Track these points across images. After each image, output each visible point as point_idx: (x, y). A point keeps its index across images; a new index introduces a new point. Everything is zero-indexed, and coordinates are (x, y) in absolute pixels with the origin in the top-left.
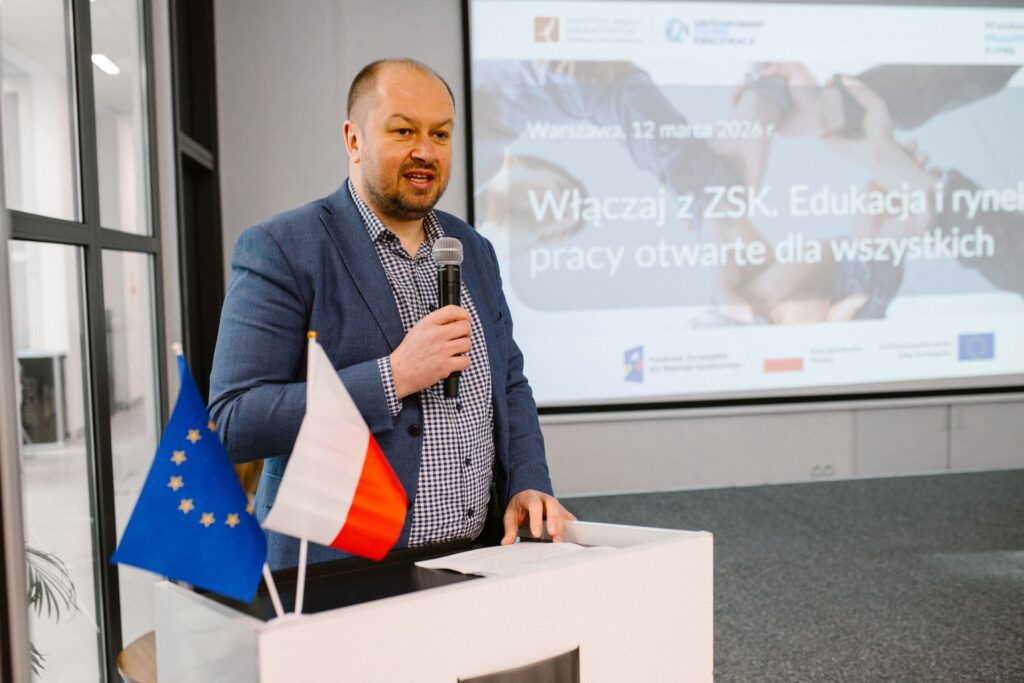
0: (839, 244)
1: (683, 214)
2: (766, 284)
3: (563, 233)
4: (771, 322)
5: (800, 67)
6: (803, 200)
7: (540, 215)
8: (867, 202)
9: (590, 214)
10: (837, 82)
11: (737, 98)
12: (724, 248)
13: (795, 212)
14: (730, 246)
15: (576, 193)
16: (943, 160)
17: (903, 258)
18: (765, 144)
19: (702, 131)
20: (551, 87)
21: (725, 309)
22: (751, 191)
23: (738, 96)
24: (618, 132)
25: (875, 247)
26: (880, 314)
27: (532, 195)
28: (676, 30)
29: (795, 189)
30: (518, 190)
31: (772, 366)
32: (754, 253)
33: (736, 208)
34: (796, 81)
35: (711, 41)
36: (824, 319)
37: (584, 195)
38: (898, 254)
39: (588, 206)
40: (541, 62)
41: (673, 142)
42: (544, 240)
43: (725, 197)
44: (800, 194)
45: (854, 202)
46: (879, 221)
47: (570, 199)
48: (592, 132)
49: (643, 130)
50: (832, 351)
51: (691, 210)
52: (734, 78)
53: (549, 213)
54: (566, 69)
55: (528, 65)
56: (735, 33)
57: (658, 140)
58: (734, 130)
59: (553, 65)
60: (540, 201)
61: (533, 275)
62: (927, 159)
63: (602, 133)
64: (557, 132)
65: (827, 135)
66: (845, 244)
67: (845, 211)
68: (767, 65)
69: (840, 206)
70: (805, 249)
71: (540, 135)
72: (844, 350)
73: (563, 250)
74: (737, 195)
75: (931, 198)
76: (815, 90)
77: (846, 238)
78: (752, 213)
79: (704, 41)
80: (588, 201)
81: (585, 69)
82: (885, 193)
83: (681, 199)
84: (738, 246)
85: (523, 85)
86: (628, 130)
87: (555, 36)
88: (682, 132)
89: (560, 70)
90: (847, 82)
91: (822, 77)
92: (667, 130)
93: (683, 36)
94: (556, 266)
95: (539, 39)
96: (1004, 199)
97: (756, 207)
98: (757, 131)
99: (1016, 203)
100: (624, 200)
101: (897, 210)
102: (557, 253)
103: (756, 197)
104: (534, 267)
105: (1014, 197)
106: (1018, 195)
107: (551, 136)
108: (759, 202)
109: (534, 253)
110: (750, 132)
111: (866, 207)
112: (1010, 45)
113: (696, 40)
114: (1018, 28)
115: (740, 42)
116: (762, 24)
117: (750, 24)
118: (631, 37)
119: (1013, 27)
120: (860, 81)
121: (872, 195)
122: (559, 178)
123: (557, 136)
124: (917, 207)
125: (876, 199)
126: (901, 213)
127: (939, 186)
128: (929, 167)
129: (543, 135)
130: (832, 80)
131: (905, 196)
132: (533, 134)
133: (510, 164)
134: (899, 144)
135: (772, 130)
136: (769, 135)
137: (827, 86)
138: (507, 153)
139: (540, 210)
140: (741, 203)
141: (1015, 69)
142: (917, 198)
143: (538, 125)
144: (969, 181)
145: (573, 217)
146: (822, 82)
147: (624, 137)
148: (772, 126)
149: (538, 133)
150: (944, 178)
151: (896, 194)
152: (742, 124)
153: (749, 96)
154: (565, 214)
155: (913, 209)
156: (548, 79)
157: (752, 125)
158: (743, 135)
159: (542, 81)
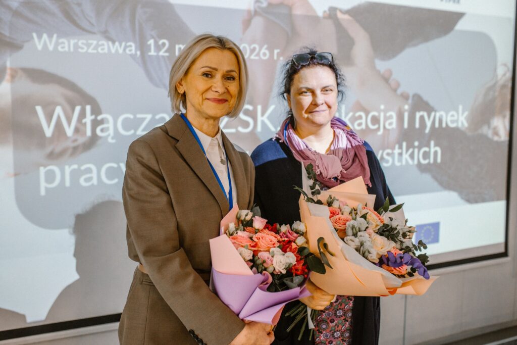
3: (75, 149)
7: (49, 132)
9: (102, 130)
10: (332, 13)
15: (88, 108)
16: (409, 87)
18: (271, 68)
22: (259, 108)
23: (248, 20)
24: (133, 48)
27: (39, 109)
33: (246, 125)
34: (298, 11)
37: (96, 111)
39: (102, 122)
42: (53, 156)
47: (83, 114)
48: (106, 47)
49: (158, 48)
53: (59, 127)
61: (43, 192)
62: (398, 85)
63: (116, 48)
64: (67, 45)
73: (75, 166)
75: (401, 118)
78: (259, 129)
80: (99, 118)
82: (367, 113)
86: (143, 47)
90: (339, 15)
91: (320, 10)
94: (68, 184)
96: (449, 119)
97: (263, 122)
98: (265, 54)
99: (457, 121)
100: (139, 116)
101: (376, 127)
102: (68, 170)
103: (263, 114)
104: (43, 185)
105: (455, 118)
106: (458, 114)
107: (60, 49)
108: (265, 118)
109: (42, 170)
110: (258, 55)
111: (353, 125)
120: (350, 15)
121: (358, 114)
122: (69, 93)
123: (66, 49)
124: (390, 124)
125: (360, 117)
126: (378, 129)
127: (406, 107)
128: (399, 91)
129: (51, 48)
130: (328, 12)
131: (382, 115)
132: (40, 47)
133: (13, 77)
134: (378, 72)
135: (278, 54)
136: (275, 57)
137: (324, 18)
138: (8, 64)
139: (49, 126)
140: (250, 120)
141: (460, 15)
142: (391, 117)
143: (45, 36)
144: (427, 104)
145: (85, 133)
146: (320, 13)
147: (138, 53)
148: (278, 51)
149: (45, 45)
150: (410, 101)
151: (375, 113)
152: (252, 46)
153: (258, 22)
154: (77, 130)
155: (387, 127)
157: (260, 48)
158: (253, 58)
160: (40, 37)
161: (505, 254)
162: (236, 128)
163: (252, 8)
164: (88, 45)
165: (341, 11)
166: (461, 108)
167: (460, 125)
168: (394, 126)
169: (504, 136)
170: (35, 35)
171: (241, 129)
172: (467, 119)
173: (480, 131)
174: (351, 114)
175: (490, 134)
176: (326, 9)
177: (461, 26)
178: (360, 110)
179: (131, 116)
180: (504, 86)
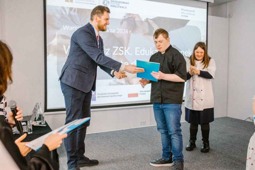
4: (130, 84)
5: (138, 15)
6: (138, 51)
10: (147, 20)
11: (122, 23)
13: (136, 54)
18: (129, 35)
20: (70, 15)
21: (118, 80)
22: (125, 48)
28: (106, 3)
29: (136, 48)
31: (130, 95)
33: (121, 53)
34: (137, 19)
35: (115, 6)
40: (68, 8)
41: (105, 33)
44: (137, 50)
45: (151, 52)
50: (145, 91)
52: (121, 17)
54: (75, 11)
55: (63, 8)
56: (121, 5)
59: (71, 9)
65: (144, 34)
68: (130, 14)
69: (147, 53)
72: (148, 91)
74: (121, 49)
76: (142, 22)
78: (125, 54)
79: (113, 6)
85: (62, 14)
89: (73, 10)
90: (149, 21)
91: (143, 19)
93: (108, 4)
95: (67, 1)
96: (185, 53)
99: (188, 54)
103: (126, 50)
105: (188, 53)
106: (188, 52)
107: (70, 29)
110: (125, 32)
112: (187, 15)
113: (111, 6)
114: (188, 11)
115: (123, 7)
116: (129, 3)
117: (125, 3)
118: (93, 3)
119: (187, 10)
120: (152, 21)
123: (72, 30)
129: (68, 29)
130: (146, 20)
132: (65, 29)
133: (58, 37)
135: (131, 32)
136: (130, 33)
137: (145, 21)
138: (57, 34)
139: (66, 51)
140: (123, 51)
141: (188, 21)
143: (66, 26)
148: (131, 31)
149: (66, 29)
152: (123, 30)
153: (125, 23)
156: (69, 13)
157: (126, 30)
158: (123, 33)
159: (68, 13)
160: (65, 26)
162: (118, 54)
163: (123, 18)
165: (150, 19)
166: (189, 50)
170: (64, 26)
171: (120, 54)
172: (191, 53)
174: (153, 51)
176: (145, 19)
177: (188, 24)
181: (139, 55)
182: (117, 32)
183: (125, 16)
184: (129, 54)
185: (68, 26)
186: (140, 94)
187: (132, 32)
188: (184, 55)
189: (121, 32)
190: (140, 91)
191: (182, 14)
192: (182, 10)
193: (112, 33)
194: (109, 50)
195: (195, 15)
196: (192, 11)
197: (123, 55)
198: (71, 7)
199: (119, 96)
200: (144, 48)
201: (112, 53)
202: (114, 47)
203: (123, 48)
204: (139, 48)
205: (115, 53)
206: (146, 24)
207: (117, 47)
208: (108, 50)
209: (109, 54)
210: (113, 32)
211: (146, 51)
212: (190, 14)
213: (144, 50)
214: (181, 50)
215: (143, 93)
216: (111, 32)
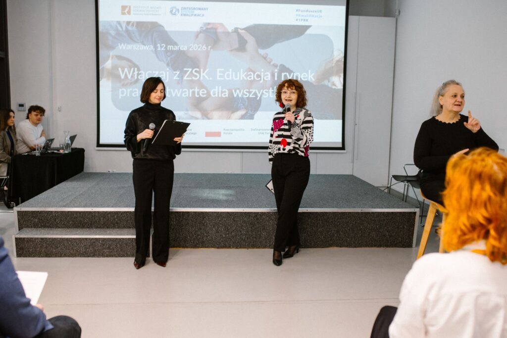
0: (235, 91)
1: (175, 78)
2: (206, 105)
3: (131, 83)
4: (208, 119)
5: (222, 25)
6: (222, 74)
7: (123, 77)
8: (247, 76)
9: (141, 77)
10: (236, 30)
11: (197, 36)
12: (191, 91)
13: (218, 78)
14: (193, 90)
15: (136, 69)
16: (278, 61)
17: (261, 96)
18: (207, 54)
19: (184, 48)
20: (127, 31)
21: (191, 113)
22: (202, 70)
23: (197, 35)
24: (152, 47)
25: (250, 92)
26: (251, 117)
27: (120, 69)
28: (174, 11)
29: (218, 70)
30: (115, 67)
31: (208, 134)
32: (202, 93)
33: (196, 76)
34: (220, 30)
35: (187, 15)
36: (229, 118)
37: (139, 70)
38: (259, 95)
39: (140, 74)
40: (124, 22)
41: (172, 52)
42: (123, 85)
43: (192, 72)
44: (220, 72)
45: (242, 75)
46: (252, 82)
47: (134, 71)
48: (142, 47)
49: (161, 47)
50: (232, 130)
51: (178, 77)
52: (196, 28)
53: (126, 75)
54: (133, 25)
55: (119, 23)
56: (196, 12)
57: (167, 51)
58: (195, 48)
59: (128, 23)
60: (123, 71)
61: (120, 98)
62: (271, 60)
63: (146, 48)
64: (129, 47)
65: (231, 51)
66: (238, 91)
67: (238, 78)
68: (209, 24)
69: (236, 77)
70: (222, 92)
71: (123, 48)
72: (237, 130)
73: (131, 89)
74: (196, 71)
75: (273, 75)
76: (228, 34)
77: (239, 89)
78: (202, 78)
79: (185, 15)
80: (140, 72)
81: (140, 25)
82: (254, 73)
83: (175, 72)
84: (196, 90)
85: (117, 30)
86: (156, 47)
87: (129, 13)
88: (176, 48)
89: (131, 24)
90: (239, 31)
91: (230, 29)
92: (170, 47)
93: (177, 13)
94: (128, 95)
95: (123, 14)
97: (204, 76)
98: (204, 48)
99: (308, 78)
100: (154, 72)
101: (259, 79)
102: (129, 90)
103: (203, 72)
104: (120, 95)
105: (307, 76)
106: (308, 75)
107: (127, 48)
108: (204, 74)
109: (120, 90)
110: (201, 49)
111: (247, 77)
112: (306, 18)
113: (182, 15)
114: (310, 12)
115: (198, 15)
116: (207, 9)
117: (202, 9)
118: (157, 13)
119: (307, 11)
120: (245, 30)
121: (249, 73)
122: (130, 64)
123: (129, 49)
124: (267, 78)
125: (251, 75)
126: (261, 80)
127: (276, 70)
128: (272, 63)
130: (234, 30)
131: (262, 74)
132: (121, 48)
133: (112, 58)
134: (260, 54)
136: (209, 50)
137: (232, 32)
138: (111, 54)
139: (123, 75)
140: (198, 75)
141: (308, 27)
142: (267, 75)
143: (123, 45)
144: (288, 69)
145: (134, 78)
146: (230, 30)
147: (154, 49)
148: (210, 47)
150: (278, 68)
151: (259, 73)
152: (199, 46)
153: (201, 35)
154: (132, 77)
155: (265, 79)
156: (126, 28)
157: (203, 46)
158: (199, 50)
159: (124, 29)
160: (121, 44)
161: (343, 148)
163: (199, 30)
164: (136, 47)
165: (241, 29)
166: (310, 71)
167: (309, 80)
168: (269, 79)
169: (340, 86)
170: (119, 44)
171: (194, 78)
172: (314, 77)
173: (323, 83)
174: (245, 73)
175: (330, 85)
176: (233, 28)
177: (308, 32)
178: (250, 71)
179: (151, 72)
180: (338, 61)
181: (222, 79)
182: (190, 49)
183: (201, 27)
184: (208, 79)
185: (124, 44)
186: (224, 133)
187: (212, 48)
188: (301, 79)
189: (196, 48)
190: (224, 130)
191: (299, 18)
192: (297, 10)
193: (182, 51)
194: (178, 73)
195: (321, 16)
196: (316, 11)
197: (199, 80)
198: (129, 20)
199: (192, 133)
200: (231, 70)
201: (182, 77)
202: (185, 69)
203: (198, 69)
204: (223, 70)
205: (187, 77)
206: (235, 36)
207: (190, 70)
208: (176, 73)
209: (178, 79)
210: (184, 49)
211: (234, 73)
212: (313, 16)
213: (230, 73)
214: (294, 71)
215: (228, 132)
216: (181, 49)
